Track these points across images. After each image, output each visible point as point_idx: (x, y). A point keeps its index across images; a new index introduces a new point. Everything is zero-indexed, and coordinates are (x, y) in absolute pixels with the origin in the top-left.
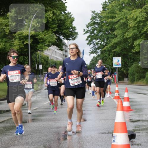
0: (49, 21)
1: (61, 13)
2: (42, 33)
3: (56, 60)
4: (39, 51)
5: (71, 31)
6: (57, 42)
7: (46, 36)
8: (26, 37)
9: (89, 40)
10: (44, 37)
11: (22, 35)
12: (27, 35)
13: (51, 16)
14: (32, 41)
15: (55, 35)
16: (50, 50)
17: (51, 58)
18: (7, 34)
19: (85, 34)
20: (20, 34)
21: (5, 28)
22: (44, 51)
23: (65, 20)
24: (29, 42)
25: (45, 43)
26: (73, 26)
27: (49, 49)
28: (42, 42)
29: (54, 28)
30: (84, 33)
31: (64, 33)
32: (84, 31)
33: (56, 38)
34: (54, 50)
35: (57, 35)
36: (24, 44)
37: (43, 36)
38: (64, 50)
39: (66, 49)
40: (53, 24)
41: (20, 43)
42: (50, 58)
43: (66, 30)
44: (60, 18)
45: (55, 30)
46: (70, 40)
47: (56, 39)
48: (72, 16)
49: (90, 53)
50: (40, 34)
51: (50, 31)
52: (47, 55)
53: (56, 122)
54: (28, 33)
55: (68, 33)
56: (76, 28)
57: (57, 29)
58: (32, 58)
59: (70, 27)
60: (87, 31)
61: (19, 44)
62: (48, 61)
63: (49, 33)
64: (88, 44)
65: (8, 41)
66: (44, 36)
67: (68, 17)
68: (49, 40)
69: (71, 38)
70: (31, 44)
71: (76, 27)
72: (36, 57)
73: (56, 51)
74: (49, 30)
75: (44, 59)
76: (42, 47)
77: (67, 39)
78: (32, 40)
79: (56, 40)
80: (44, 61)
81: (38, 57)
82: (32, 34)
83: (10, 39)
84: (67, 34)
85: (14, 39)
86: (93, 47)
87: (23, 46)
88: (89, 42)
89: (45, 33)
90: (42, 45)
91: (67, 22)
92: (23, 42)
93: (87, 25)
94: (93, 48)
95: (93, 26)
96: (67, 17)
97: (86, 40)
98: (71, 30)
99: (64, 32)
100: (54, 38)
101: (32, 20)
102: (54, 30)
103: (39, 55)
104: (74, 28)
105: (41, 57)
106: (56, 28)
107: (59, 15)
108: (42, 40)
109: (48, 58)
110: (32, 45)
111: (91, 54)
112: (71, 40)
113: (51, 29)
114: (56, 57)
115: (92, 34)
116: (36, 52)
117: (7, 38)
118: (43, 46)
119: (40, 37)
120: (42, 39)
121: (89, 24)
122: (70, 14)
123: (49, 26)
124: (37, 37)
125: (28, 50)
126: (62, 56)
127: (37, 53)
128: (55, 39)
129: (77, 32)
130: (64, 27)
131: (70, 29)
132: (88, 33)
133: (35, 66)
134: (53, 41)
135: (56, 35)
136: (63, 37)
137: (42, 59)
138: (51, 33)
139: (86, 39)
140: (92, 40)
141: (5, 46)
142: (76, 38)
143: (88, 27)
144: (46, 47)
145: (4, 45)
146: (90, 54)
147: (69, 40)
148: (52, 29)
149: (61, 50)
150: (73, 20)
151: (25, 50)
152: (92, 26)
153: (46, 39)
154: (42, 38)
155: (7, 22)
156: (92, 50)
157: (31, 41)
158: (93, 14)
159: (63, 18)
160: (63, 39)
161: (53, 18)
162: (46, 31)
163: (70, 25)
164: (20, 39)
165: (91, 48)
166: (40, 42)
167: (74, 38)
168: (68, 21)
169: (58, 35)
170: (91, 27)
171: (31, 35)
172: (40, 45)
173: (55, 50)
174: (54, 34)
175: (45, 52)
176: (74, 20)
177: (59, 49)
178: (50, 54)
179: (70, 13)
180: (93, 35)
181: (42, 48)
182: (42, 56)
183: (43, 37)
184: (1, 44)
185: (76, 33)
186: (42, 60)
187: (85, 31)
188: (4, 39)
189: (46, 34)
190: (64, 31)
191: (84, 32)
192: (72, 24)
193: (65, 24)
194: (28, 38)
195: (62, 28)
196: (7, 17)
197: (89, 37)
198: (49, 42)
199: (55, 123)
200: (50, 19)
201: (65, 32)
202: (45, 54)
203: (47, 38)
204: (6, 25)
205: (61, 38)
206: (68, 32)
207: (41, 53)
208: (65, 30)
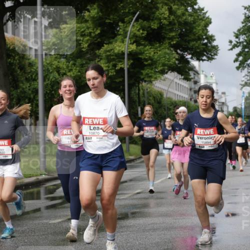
0: (164, 26)
1: (187, 10)
2: (151, 48)
3: (176, 99)
4: (145, 81)
5: (206, 44)
6: (179, 65)
7: (159, 54)
8: (121, 56)
9: (241, 61)
10: (153, 56)
11: (111, 53)
12: (122, 51)
13: (166, 16)
14: (132, 64)
15: (174, 52)
16: (164, 80)
17: (168, 96)
18: (84, 50)
19: (231, 49)
20: (109, 51)
21: (80, 40)
22: (154, 82)
23: (194, 23)
24: (125, 65)
25: (156, 68)
26: (210, 33)
27: (163, 78)
28: (149, 65)
29: (172, 39)
30: (231, 47)
31: (193, 48)
32: (229, 43)
33: (177, 57)
34: (173, 81)
35: (179, 51)
36: (117, 68)
37: (152, 53)
38: (192, 80)
39: (196, 78)
40: (171, 30)
41: (109, 67)
42: (165, 96)
43: (197, 42)
44: (186, 19)
45: (175, 42)
46: (203, 60)
47: (177, 59)
48: (207, 15)
49: (242, 85)
50: (146, 51)
51: (165, 44)
52: (159, 90)
53: (178, 218)
54: (123, 49)
55: (199, 48)
56: (215, 38)
57: (178, 41)
58: (132, 95)
59: (202, 36)
60: (236, 43)
61: (107, 68)
62: (162, 100)
63: (163, 49)
64: (238, 68)
65: (86, 63)
66: (155, 53)
67: (200, 17)
68: (163, 60)
69: (204, 58)
70: (128, 69)
71: (214, 36)
72: (139, 93)
73: (176, 83)
74: (163, 43)
75: (154, 97)
76: (150, 75)
77: (199, 59)
78: (132, 61)
79: (177, 62)
80: (155, 100)
81: (143, 94)
82: (130, 50)
83: (90, 61)
84: (198, 50)
85: (97, 61)
86: (248, 74)
87: (115, 73)
88: (240, 64)
89: (156, 49)
90: (150, 71)
91: (199, 27)
92: (115, 66)
93: (237, 33)
94: (247, 76)
95: (247, 35)
96: (198, 17)
97: (234, 62)
98: (206, 41)
99: (192, 46)
100: (174, 57)
101: (132, 23)
102: (172, 43)
103: (144, 90)
104: (211, 38)
105: (148, 93)
106: (177, 39)
107: (183, 14)
108: (149, 62)
109: (161, 94)
110: (132, 70)
111: (244, 88)
112: (205, 60)
113: (167, 41)
114: (177, 93)
115: (246, 50)
116: (139, 83)
117: (85, 59)
118: (151, 73)
119: (146, 56)
120: (151, 59)
121: (239, 30)
122: (203, 12)
123: (163, 34)
124: (140, 56)
125: (124, 81)
126: (189, 91)
127: (140, 85)
128: (174, 59)
129: (217, 46)
130: (193, 37)
131: (204, 40)
132: (238, 47)
133: (138, 111)
134: (171, 63)
135: (176, 51)
136: (189, 54)
137: (151, 98)
138: (168, 49)
139: (234, 59)
140: (247, 61)
141: (81, 74)
142: (216, 57)
143: (237, 36)
144: (158, 75)
145: (79, 72)
146: (242, 88)
147: (201, 61)
148: (169, 41)
149: (187, 79)
150: (208, 22)
151: (118, 80)
152: (245, 34)
153: (158, 59)
154: (150, 57)
155: (85, 28)
156: (246, 80)
157: (129, 64)
158: (247, 12)
159: (190, 19)
160: (190, 60)
161: (171, 18)
162: (158, 45)
163: (203, 32)
164: (109, 59)
165: (244, 77)
166: (146, 65)
167: (210, 56)
168: (199, 25)
169: (181, 51)
170: (244, 36)
171: (130, 52)
172: (146, 72)
173: (176, 80)
174: (172, 49)
175: (155, 85)
176: (211, 23)
177: (183, 77)
178: (166, 88)
179: (203, 9)
180: (248, 52)
181: (151, 77)
182: (150, 91)
183: (151, 55)
184: (74, 71)
185: (216, 48)
186: (150, 100)
187: (233, 44)
188: (79, 61)
189: (159, 49)
190: (192, 44)
191: (230, 45)
192: (207, 30)
193: (195, 30)
194: (124, 58)
195: (188, 38)
196: (84, 20)
197: (239, 55)
198: (164, 65)
199: (175, 221)
200: (165, 21)
201: (194, 45)
202: (155, 88)
203: (160, 58)
204: (83, 34)
205: (187, 57)
206: (199, 45)
207: (149, 85)
208: (195, 42)
